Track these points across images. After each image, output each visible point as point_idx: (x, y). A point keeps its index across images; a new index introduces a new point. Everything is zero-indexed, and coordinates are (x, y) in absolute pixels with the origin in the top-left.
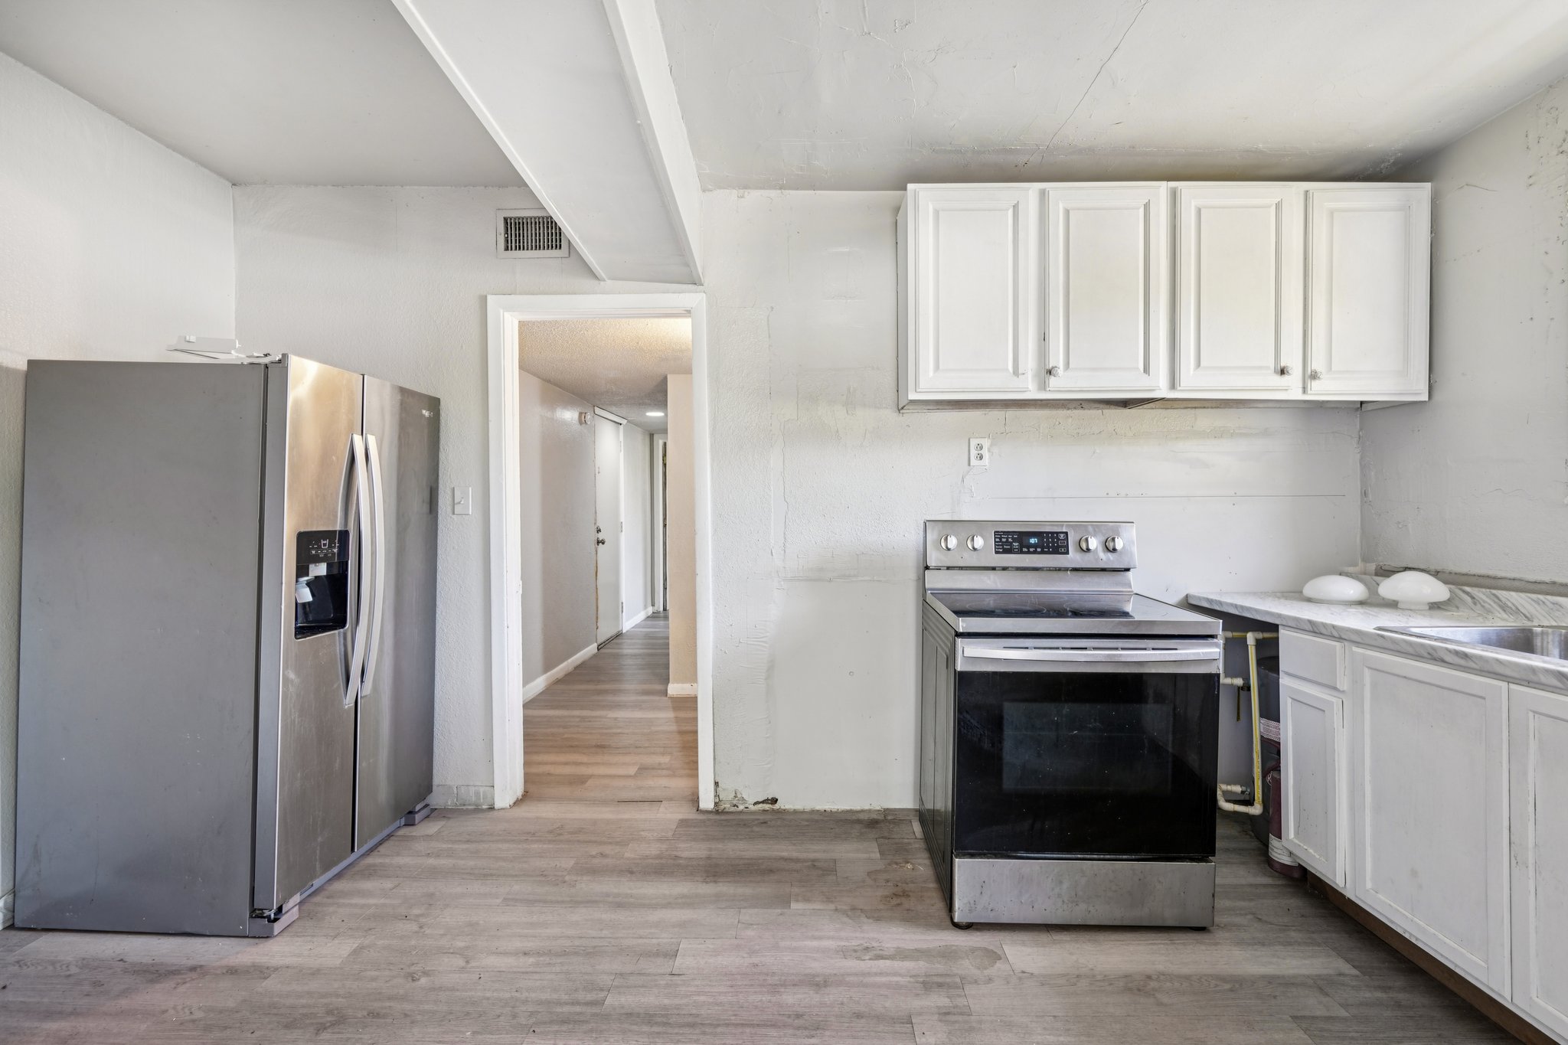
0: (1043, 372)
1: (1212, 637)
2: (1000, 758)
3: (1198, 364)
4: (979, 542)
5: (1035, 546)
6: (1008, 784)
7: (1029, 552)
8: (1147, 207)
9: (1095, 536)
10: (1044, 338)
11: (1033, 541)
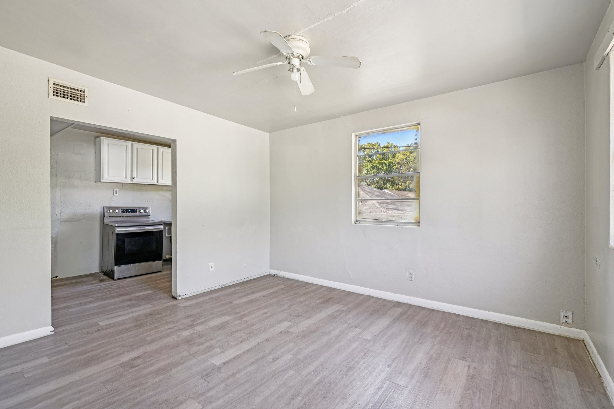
0: (132, 178)
1: (162, 225)
2: (124, 248)
3: (162, 179)
4: (117, 211)
5: (130, 212)
6: (126, 252)
7: (129, 213)
8: (153, 150)
9: (142, 209)
10: (132, 171)
11: (129, 211)
